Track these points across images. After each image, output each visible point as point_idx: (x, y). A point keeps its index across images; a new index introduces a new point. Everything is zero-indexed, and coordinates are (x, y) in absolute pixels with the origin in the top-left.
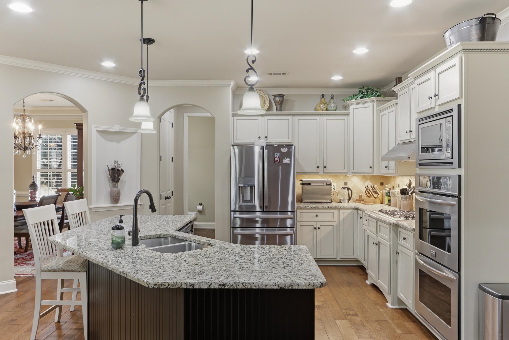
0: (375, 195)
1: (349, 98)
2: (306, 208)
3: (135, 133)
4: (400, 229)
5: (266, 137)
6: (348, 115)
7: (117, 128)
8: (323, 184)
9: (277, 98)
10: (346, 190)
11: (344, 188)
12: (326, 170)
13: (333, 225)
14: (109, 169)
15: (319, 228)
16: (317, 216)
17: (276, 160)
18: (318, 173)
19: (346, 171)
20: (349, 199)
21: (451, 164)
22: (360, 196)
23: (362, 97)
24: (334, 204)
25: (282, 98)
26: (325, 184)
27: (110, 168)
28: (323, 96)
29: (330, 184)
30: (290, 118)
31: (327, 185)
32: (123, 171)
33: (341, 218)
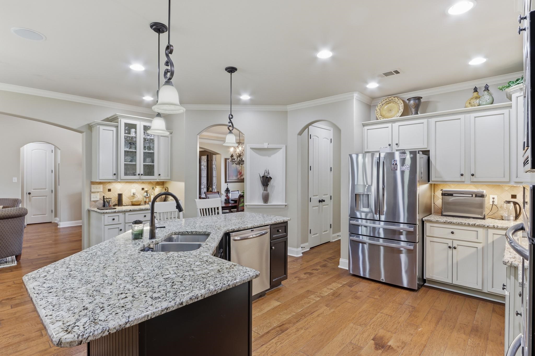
1: (509, 84)
2: (437, 222)
3: (281, 148)
5: (397, 144)
6: (510, 106)
7: (266, 146)
8: (471, 196)
9: (412, 102)
10: (512, 204)
11: (509, 202)
12: (474, 179)
13: (477, 248)
14: (260, 177)
15: (455, 248)
16: (452, 233)
17: (394, 167)
18: (464, 182)
20: (517, 217)
24: (488, 222)
25: (417, 101)
26: (474, 196)
28: (476, 90)
29: (483, 196)
30: (425, 121)
31: (476, 196)
32: (271, 178)
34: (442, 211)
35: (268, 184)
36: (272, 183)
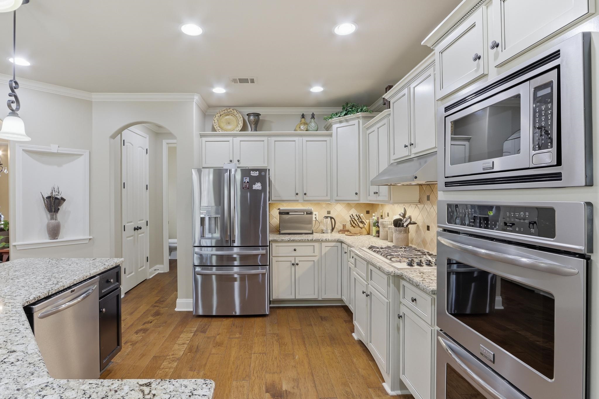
0: (361, 225)
1: (332, 116)
2: (282, 241)
3: (81, 155)
5: (238, 161)
6: (331, 135)
7: (54, 148)
8: (303, 213)
9: (252, 118)
10: (329, 219)
11: (327, 217)
12: (306, 198)
13: (314, 261)
14: (43, 197)
15: (297, 264)
16: (295, 250)
17: (245, 186)
18: (298, 201)
19: (328, 198)
20: (333, 229)
22: (344, 226)
23: (346, 114)
24: (316, 236)
25: (257, 117)
26: (305, 213)
27: (45, 196)
28: (303, 116)
29: (311, 213)
30: (265, 139)
31: (307, 214)
32: (63, 200)
33: (323, 253)
34: (280, 230)
35: (59, 209)
36: (63, 207)
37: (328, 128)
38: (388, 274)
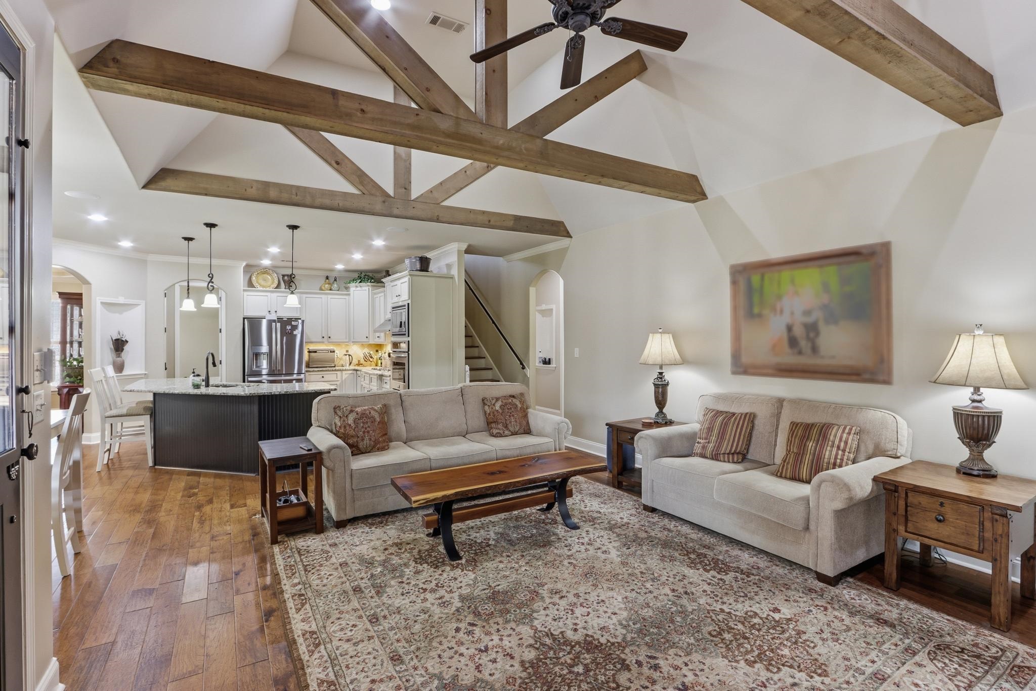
0: (371, 360)
1: (350, 281)
2: (313, 371)
3: (139, 305)
4: (383, 378)
5: (276, 312)
6: (349, 295)
7: (121, 300)
8: (327, 352)
9: (286, 278)
10: (348, 356)
11: (346, 355)
12: (330, 340)
13: (337, 384)
14: (112, 340)
16: (323, 377)
17: (288, 332)
18: (323, 342)
19: (347, 340)
20: (350, 364)
21: (405, 334)
22: (359, 361)
23: (360, 282)
24: (337, 368)
25: (290, 278)
26: (329, 352)
27: (114, 339)
28: (327, 278)
29: (334, 352)
30: (298, 295)
31: (331, 352)
32: (127, 342)
33: (343, 379)
34: (309, 364)
35: (123, 349)
36: (126, 348)
37: (347, 288)
38: (377, 375)
